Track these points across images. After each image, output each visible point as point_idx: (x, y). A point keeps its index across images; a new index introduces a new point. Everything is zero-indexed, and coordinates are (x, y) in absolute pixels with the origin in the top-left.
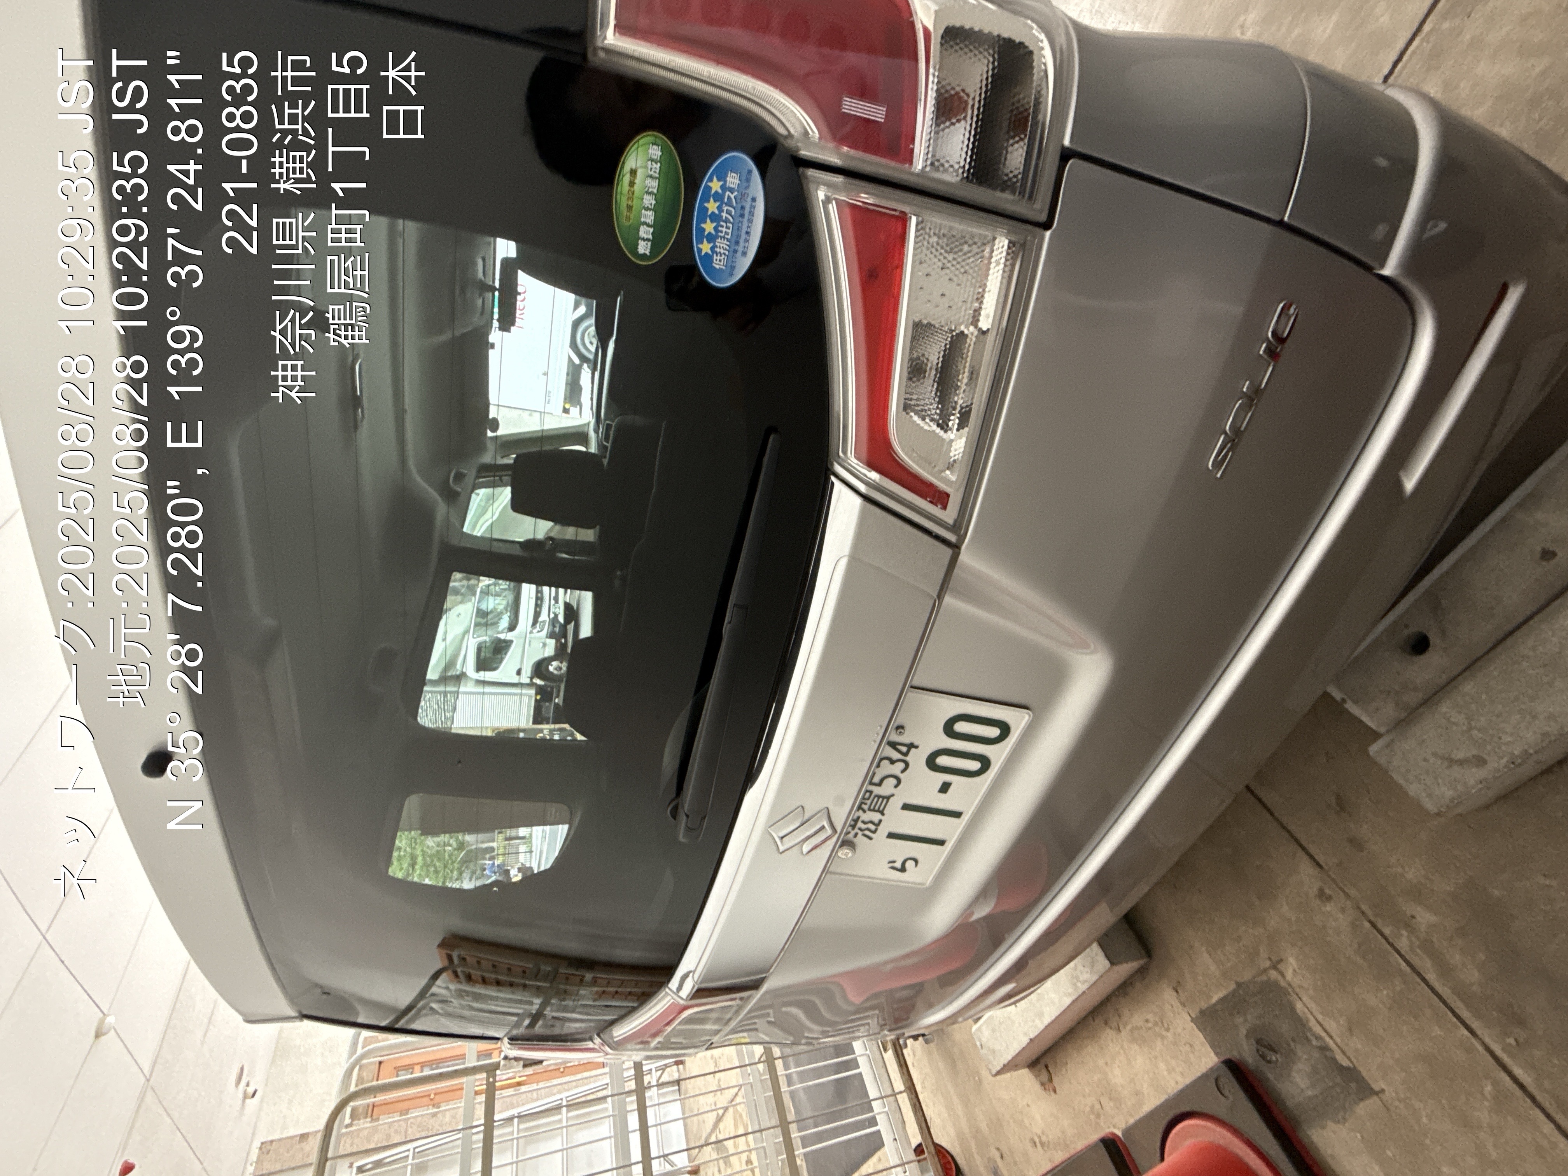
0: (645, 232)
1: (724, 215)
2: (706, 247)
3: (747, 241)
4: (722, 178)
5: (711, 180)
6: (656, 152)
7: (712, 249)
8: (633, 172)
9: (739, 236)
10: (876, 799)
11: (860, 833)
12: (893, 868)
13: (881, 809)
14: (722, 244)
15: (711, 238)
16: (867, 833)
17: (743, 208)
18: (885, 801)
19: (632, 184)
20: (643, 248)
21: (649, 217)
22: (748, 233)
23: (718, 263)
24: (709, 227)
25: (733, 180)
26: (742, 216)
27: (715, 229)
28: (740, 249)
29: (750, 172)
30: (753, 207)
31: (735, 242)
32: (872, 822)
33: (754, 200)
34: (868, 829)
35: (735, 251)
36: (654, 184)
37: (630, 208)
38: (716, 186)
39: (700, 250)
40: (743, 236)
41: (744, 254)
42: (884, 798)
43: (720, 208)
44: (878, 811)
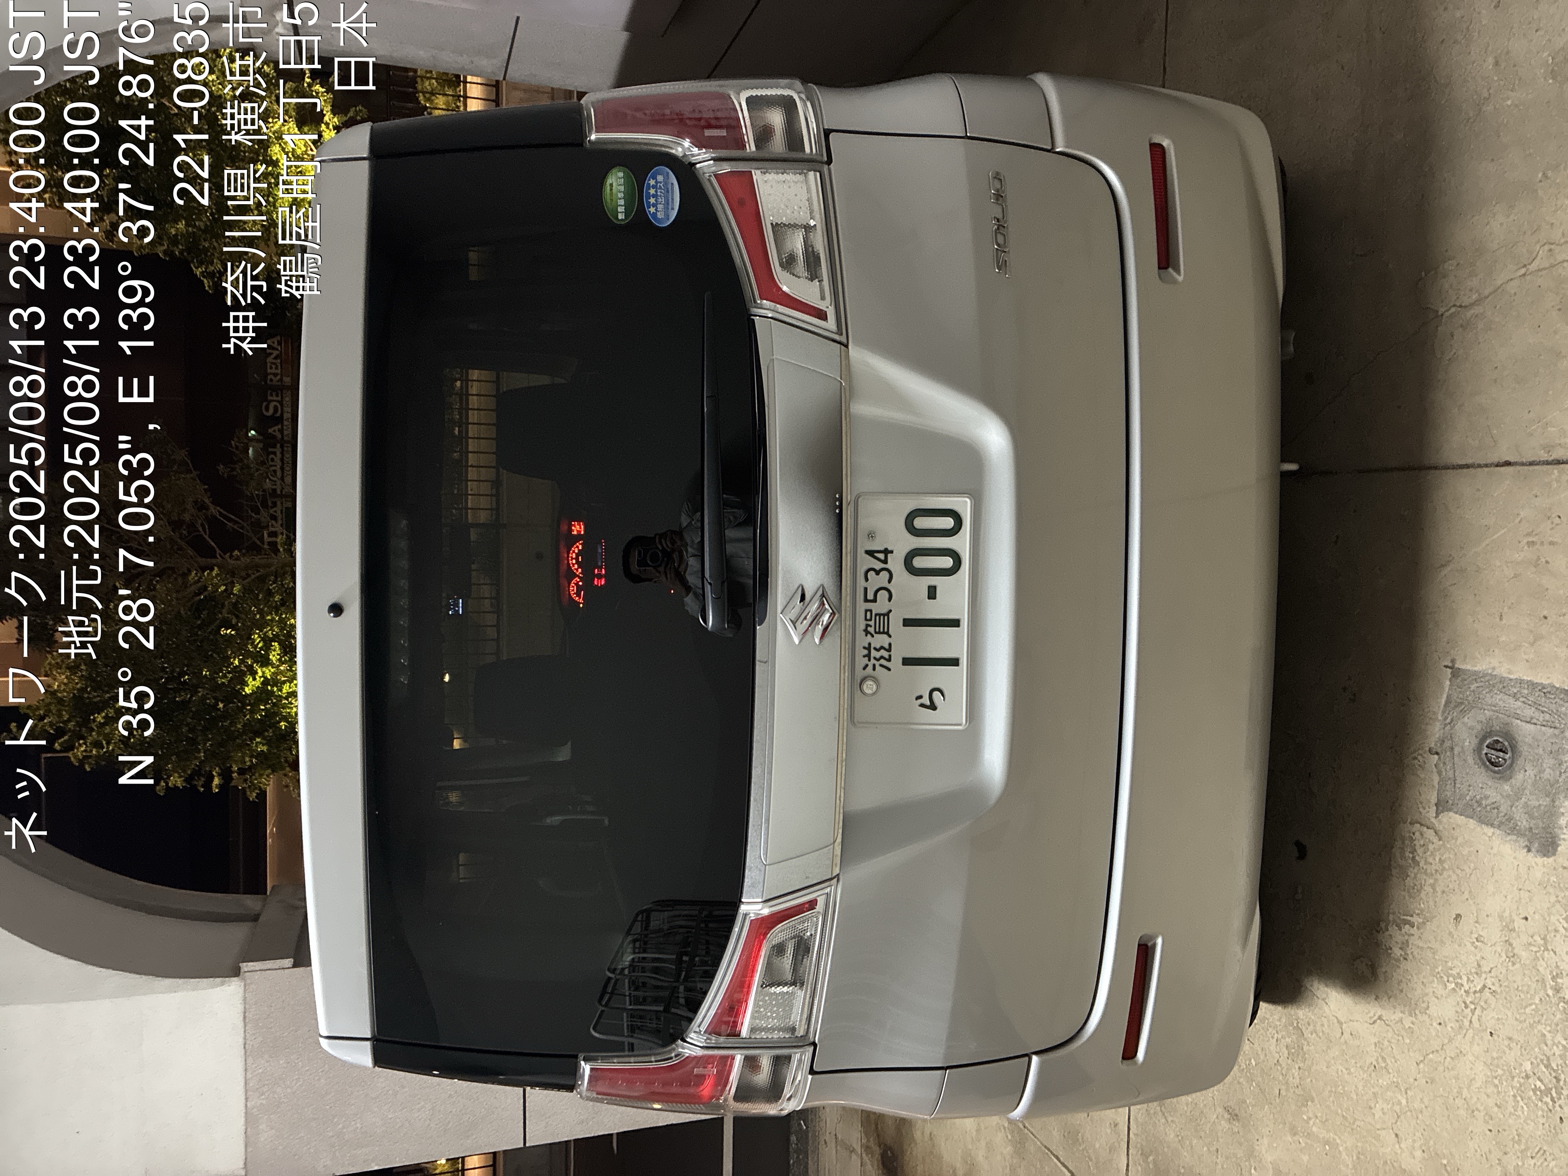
0: (621, 209)
1: (659, 194)
2: (652, 210)
3: (673, 202)
4: (654, 178)
5: (649, 180)
6: (621, 174)
7: (656, 210)
8: (611, 185)
9: (668, 200)
10: (878, 617)
11: (877, 663)
12: (922, 705)
13: (886, 630)
14: (660, 207)
15: (654, 205)
16: (883, 662)
17: (668, 189)
18: (886, 617)
19: (611, 190)
20: (621, 216)
21: (622, 202)
22: (673, 199)
23: (660, 215)
24: (652, 200)
25: (660, 178)
26: (668, 192)
27: (656, 200)
28: (670, 207)
29: (668, 173)
30: (672, 188)
31: (667, 203)
32: (882, 648)
33: (672, 184)
34: (882, 657)
35: (668, 209)
36: (622, 188)
37: (612, 200)
38: (652, 182)
39: (650, 212)
40: (670, 200)
41: (673, 209)
42: (884, 615)
43: (656, 191)
44: (884, 633)
